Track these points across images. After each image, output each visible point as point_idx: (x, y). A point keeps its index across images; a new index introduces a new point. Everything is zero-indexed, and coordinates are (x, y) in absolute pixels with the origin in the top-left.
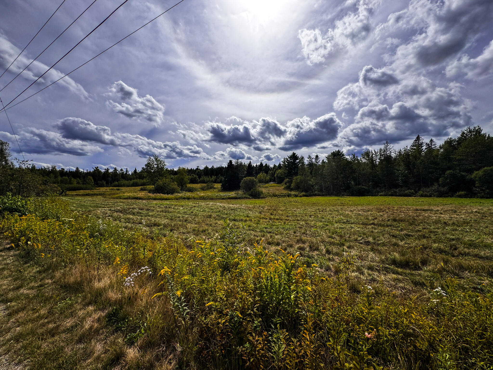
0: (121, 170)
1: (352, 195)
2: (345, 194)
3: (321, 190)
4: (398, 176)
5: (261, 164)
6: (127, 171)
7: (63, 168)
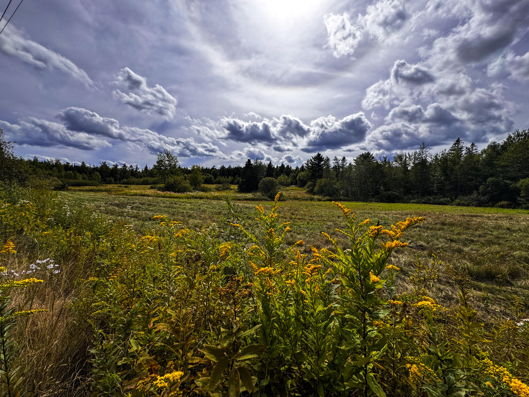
0: (131, 167)
1: (382, 201)
2: (374, 200)
3: (347, 195)
4: (433, 183)
5: (283, 165)
6: (137, 168)
7: (68, 162)
